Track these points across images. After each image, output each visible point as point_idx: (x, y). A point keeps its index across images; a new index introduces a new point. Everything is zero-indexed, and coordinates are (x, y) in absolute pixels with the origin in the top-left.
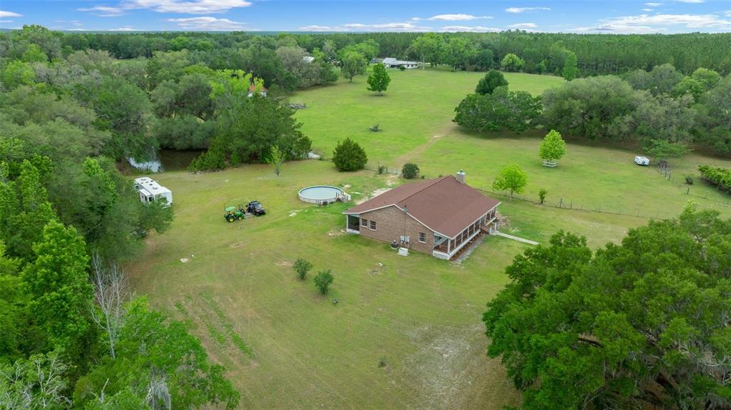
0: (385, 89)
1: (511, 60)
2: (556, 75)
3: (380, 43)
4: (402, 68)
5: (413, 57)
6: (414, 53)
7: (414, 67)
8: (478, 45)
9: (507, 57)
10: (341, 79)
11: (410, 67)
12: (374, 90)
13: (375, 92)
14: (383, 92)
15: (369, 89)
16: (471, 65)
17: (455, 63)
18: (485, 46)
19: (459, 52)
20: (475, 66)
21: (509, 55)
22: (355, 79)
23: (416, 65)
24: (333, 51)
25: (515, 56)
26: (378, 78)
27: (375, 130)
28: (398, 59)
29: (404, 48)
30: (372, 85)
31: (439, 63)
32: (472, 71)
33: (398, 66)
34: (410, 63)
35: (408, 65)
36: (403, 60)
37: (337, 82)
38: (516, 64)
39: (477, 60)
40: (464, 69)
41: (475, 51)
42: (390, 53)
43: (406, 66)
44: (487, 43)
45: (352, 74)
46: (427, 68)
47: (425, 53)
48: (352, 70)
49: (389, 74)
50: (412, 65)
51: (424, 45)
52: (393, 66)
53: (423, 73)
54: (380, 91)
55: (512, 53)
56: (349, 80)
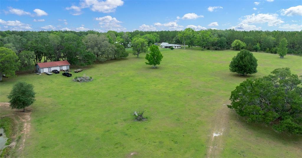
0: (159, 63)
1: (238, 43)
2: (267, 52)
3: (160, 35)
4: (172, 48)
5: (178, 42)
6: (179, 40)
7: (179, 47)
8: (216, 35)
9: (235, 42)
10: (131, 55)
11: (177, 48)
12: (150, 64)
13: (151, 65)
14: (157, 65)
15: (147, 64)
16: (213, 46)
17: (204, 45)
18: (220, 36)
19: (206, 39)
20: (215, 47)
21: (236, 40)
22: (140, 55)
23: (180, 46)
24: (129, 38)
25: (240, 41)
26: (153, 55)
27: (140, 118)
28: (170, 43)
29: (173, 37)
30: (149, 60)
31: (194, 46)
32: (213, 50)
33: (170, 47)
34: (176, 45)
35: (175, 47)
36: (172, 44)
37: (128, 57)
38: (241, 46)
39: (217, 43)
40: (208, 49)
41: (215, 39)
42: (165, 41)
43: (174, 47)
44: (220, 34)
45: (139, 52)
46: (186, 48)
47: (185, 39)
48: (138, 50)
49: (161, 53)
50: (178, 47)
51: (185, 35)
52: (166, 47)
53: (184, 51)
54: (155, 64)
55: (238, 39)
56: (136, 56)
